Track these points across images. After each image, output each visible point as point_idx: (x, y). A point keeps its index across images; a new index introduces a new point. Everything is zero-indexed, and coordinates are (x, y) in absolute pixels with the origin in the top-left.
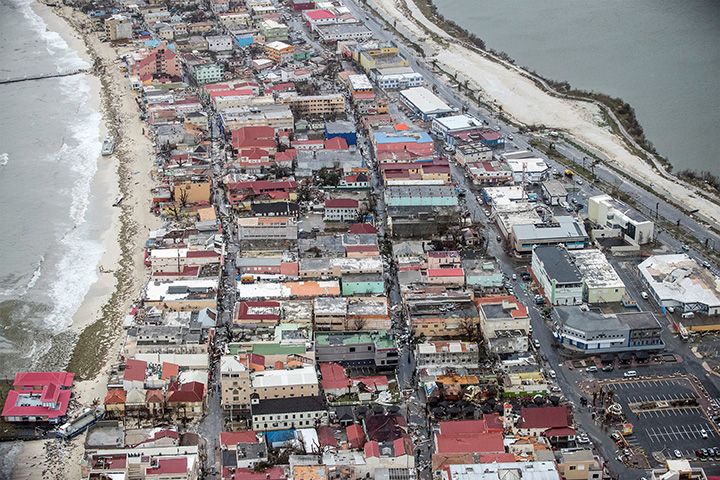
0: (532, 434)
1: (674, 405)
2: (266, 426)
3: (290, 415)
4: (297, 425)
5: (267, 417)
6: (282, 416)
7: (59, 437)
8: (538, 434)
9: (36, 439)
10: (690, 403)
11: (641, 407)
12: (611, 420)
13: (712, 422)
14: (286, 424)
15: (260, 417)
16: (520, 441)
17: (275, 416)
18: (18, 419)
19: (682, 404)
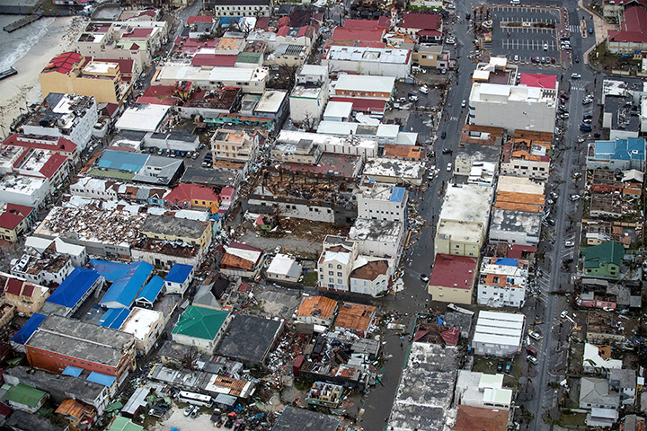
0: (409, 33)
1: (535, 25)
2: (225, 14)
3: (242, 7)
4: (247, 14)
5: (225, 7)
6: (236, 7)
7: (83, 14)
8: (414, 33)
9: (69, 16)
10: (548, 26)
11: (508, 25)
12: (480, 31)
13: (558, 39)
14: (239, 14)
15: (220, 7)
16: (398, 36)
17: (231, 7)
18: (62, 3)
19: (541, 25)
